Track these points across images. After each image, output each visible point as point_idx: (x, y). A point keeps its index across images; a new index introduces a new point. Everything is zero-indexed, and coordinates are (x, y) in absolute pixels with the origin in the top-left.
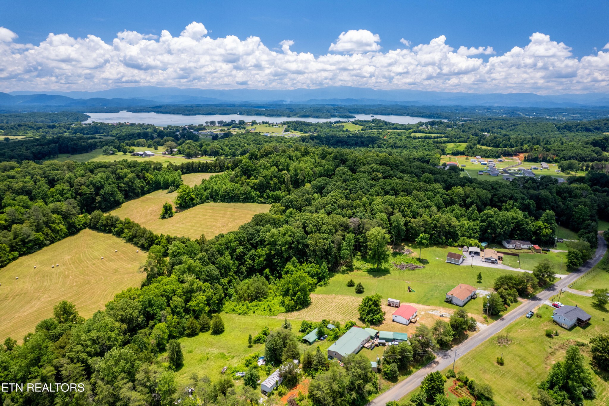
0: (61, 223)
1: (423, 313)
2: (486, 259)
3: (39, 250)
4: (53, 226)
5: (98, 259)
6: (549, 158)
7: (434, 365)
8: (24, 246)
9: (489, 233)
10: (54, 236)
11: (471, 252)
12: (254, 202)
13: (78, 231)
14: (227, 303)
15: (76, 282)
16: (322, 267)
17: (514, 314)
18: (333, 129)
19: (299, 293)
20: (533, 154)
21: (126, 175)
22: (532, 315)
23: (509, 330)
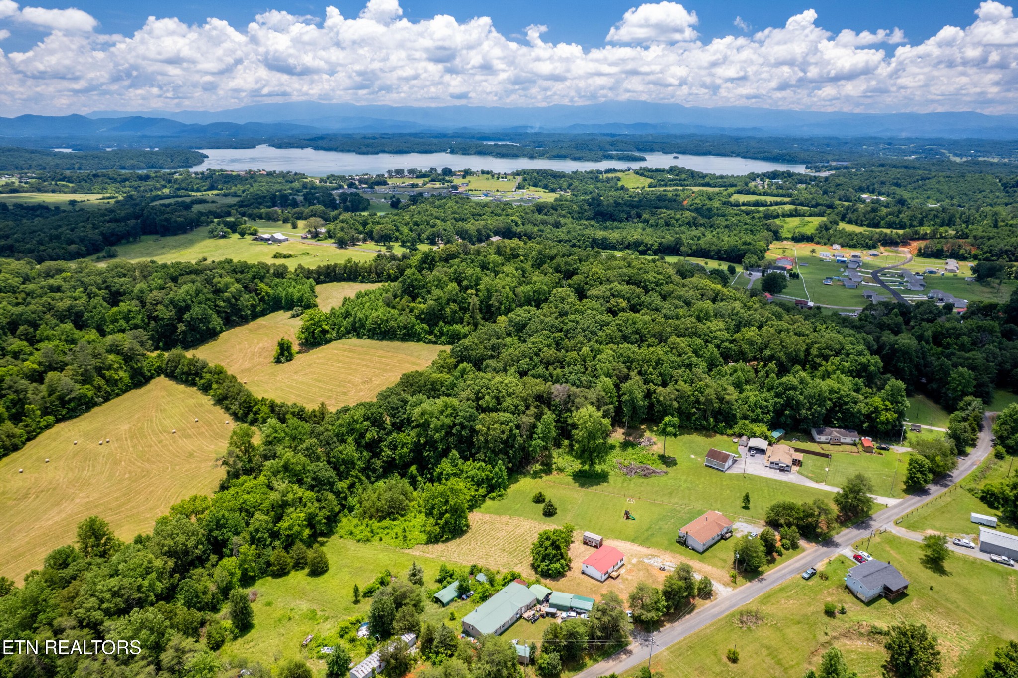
0: (122, 368)
1: (634, 561)
2: (772, 463)
3: (87, 412)
4: (108, 373)
5: (168, 433)
6: (962, 251)
7: (624, 656)
8: (63, 407)
9: (787, 416)
10: (109, 389)
11: (751, 449)
12: (419, 340)
13: (147, 380)
14: (344, 520)
15: (130, 472)
16: (496, 469)
17: (783, 572)
18: (599, 185)
19: (447, 516)
20: (934, 245)
21: (227, 287)
22: (813, 574)
23: (766, 599)
